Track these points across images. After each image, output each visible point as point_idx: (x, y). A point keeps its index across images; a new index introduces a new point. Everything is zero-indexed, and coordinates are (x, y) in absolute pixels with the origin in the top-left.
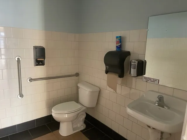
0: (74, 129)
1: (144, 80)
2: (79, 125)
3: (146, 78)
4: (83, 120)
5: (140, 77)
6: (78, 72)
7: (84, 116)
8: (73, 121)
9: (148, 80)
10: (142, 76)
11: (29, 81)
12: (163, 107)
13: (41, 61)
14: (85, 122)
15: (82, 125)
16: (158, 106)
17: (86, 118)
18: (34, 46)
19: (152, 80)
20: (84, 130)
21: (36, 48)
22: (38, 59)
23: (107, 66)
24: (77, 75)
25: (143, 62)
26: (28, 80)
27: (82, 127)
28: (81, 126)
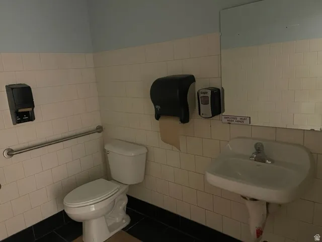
0: (110, 229)
1: (225, 121)
2: (118, 220)
3: (228, 118)
4: (124, 209)
5: (217, 117)
6: (100, 125)
7: (125, 202)
8: (106, 215)
9: (232, 121)
10: (221, 114)
11: (8, 154)
12: (265, 162)
13: (27, 113)
14: (128, 212)
15: (123, 219)
16: (256, 162)
17: (128, 205)
18: (8, 85)
19: (238, 119)
20: (128, 226)
21: (12, 89)
22: (20, 111)
23: (157, 106)
24: (99, 129)
25: (219, 90)
26: (5, 154)
27: (124, 221)
28: (121, 220)
